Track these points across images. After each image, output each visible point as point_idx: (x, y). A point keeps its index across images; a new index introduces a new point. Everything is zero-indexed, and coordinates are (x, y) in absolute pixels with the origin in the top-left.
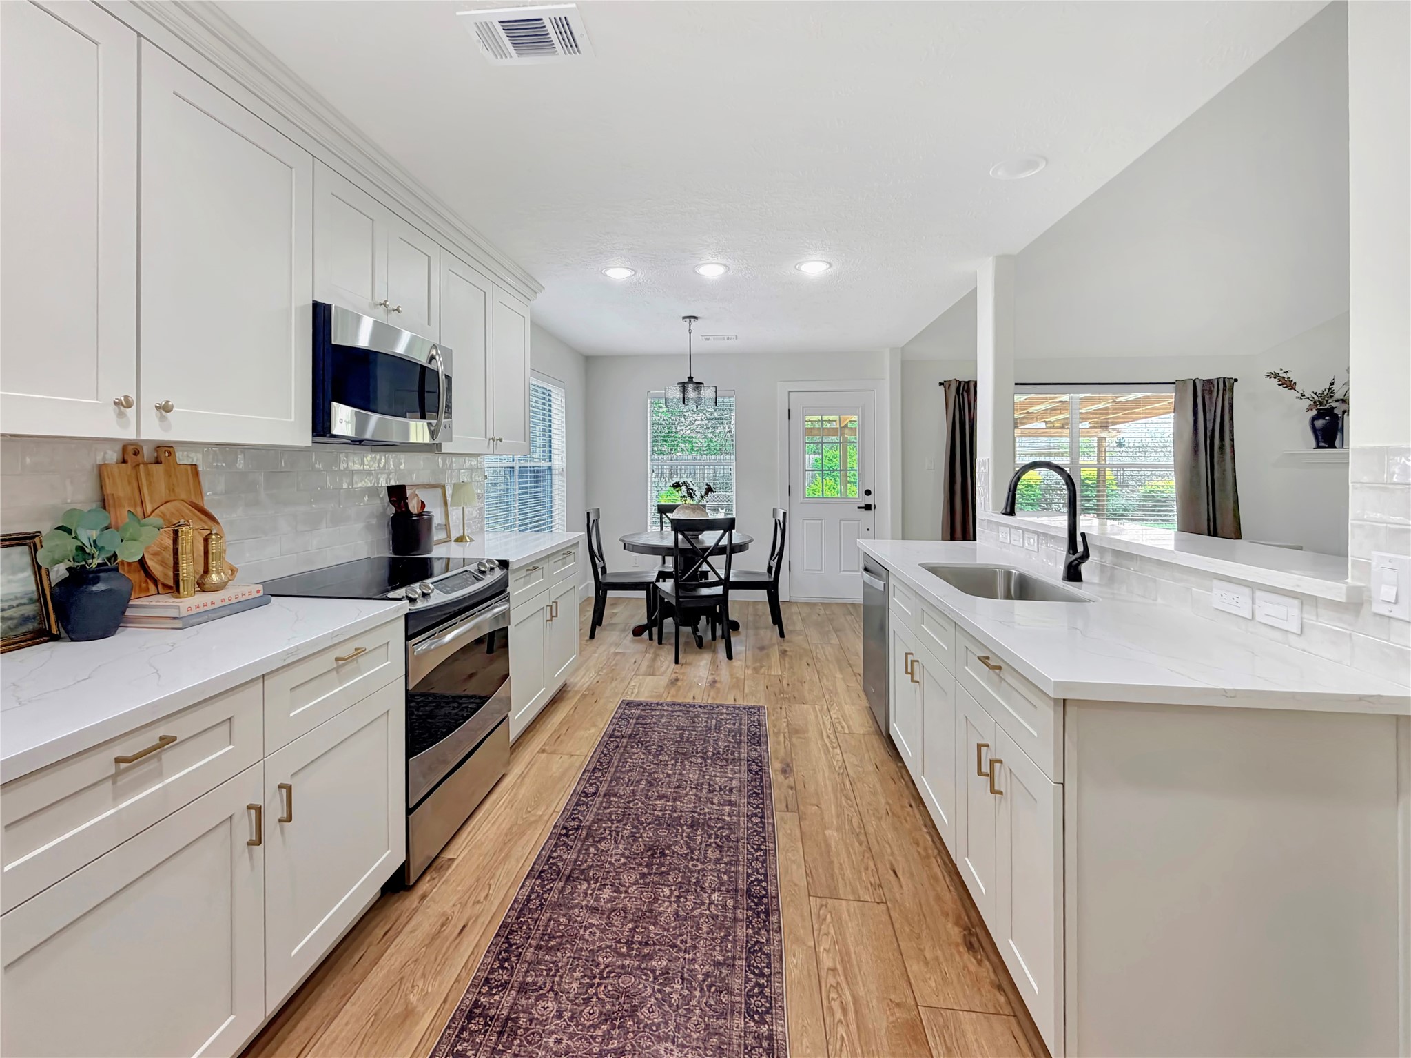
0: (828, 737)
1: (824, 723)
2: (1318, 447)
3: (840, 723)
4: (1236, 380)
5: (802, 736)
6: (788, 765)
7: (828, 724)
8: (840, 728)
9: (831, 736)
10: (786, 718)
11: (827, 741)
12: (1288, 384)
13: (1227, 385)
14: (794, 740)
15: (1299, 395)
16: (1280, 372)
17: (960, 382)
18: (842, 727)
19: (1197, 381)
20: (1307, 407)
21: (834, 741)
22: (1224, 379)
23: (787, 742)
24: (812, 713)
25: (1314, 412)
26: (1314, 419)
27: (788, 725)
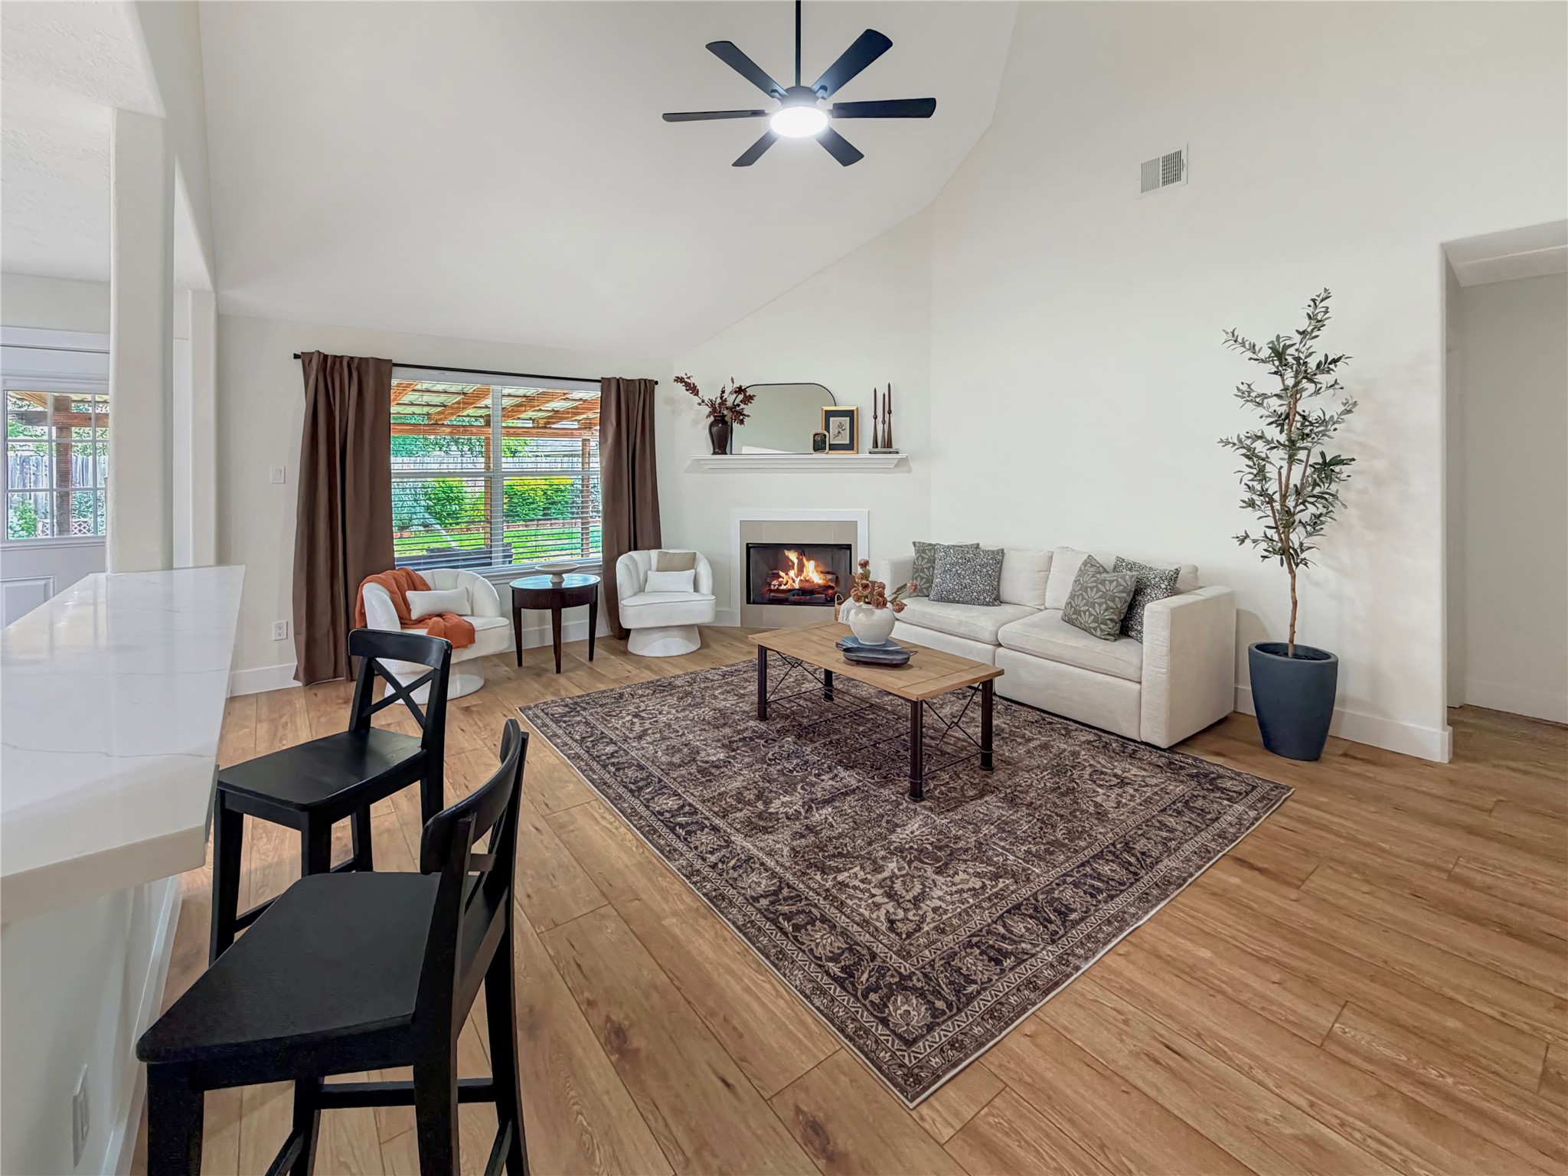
2: (715, 453)
4: (656, 383)
12: (693, 389)
13: (647, 387)
15: (700, 401)
16: (685, 377)
17: (326, 357)
19: (621, 382)
20: (707, 413)
22: (645, 380)
25: (712, 419)
26: (711, 426)
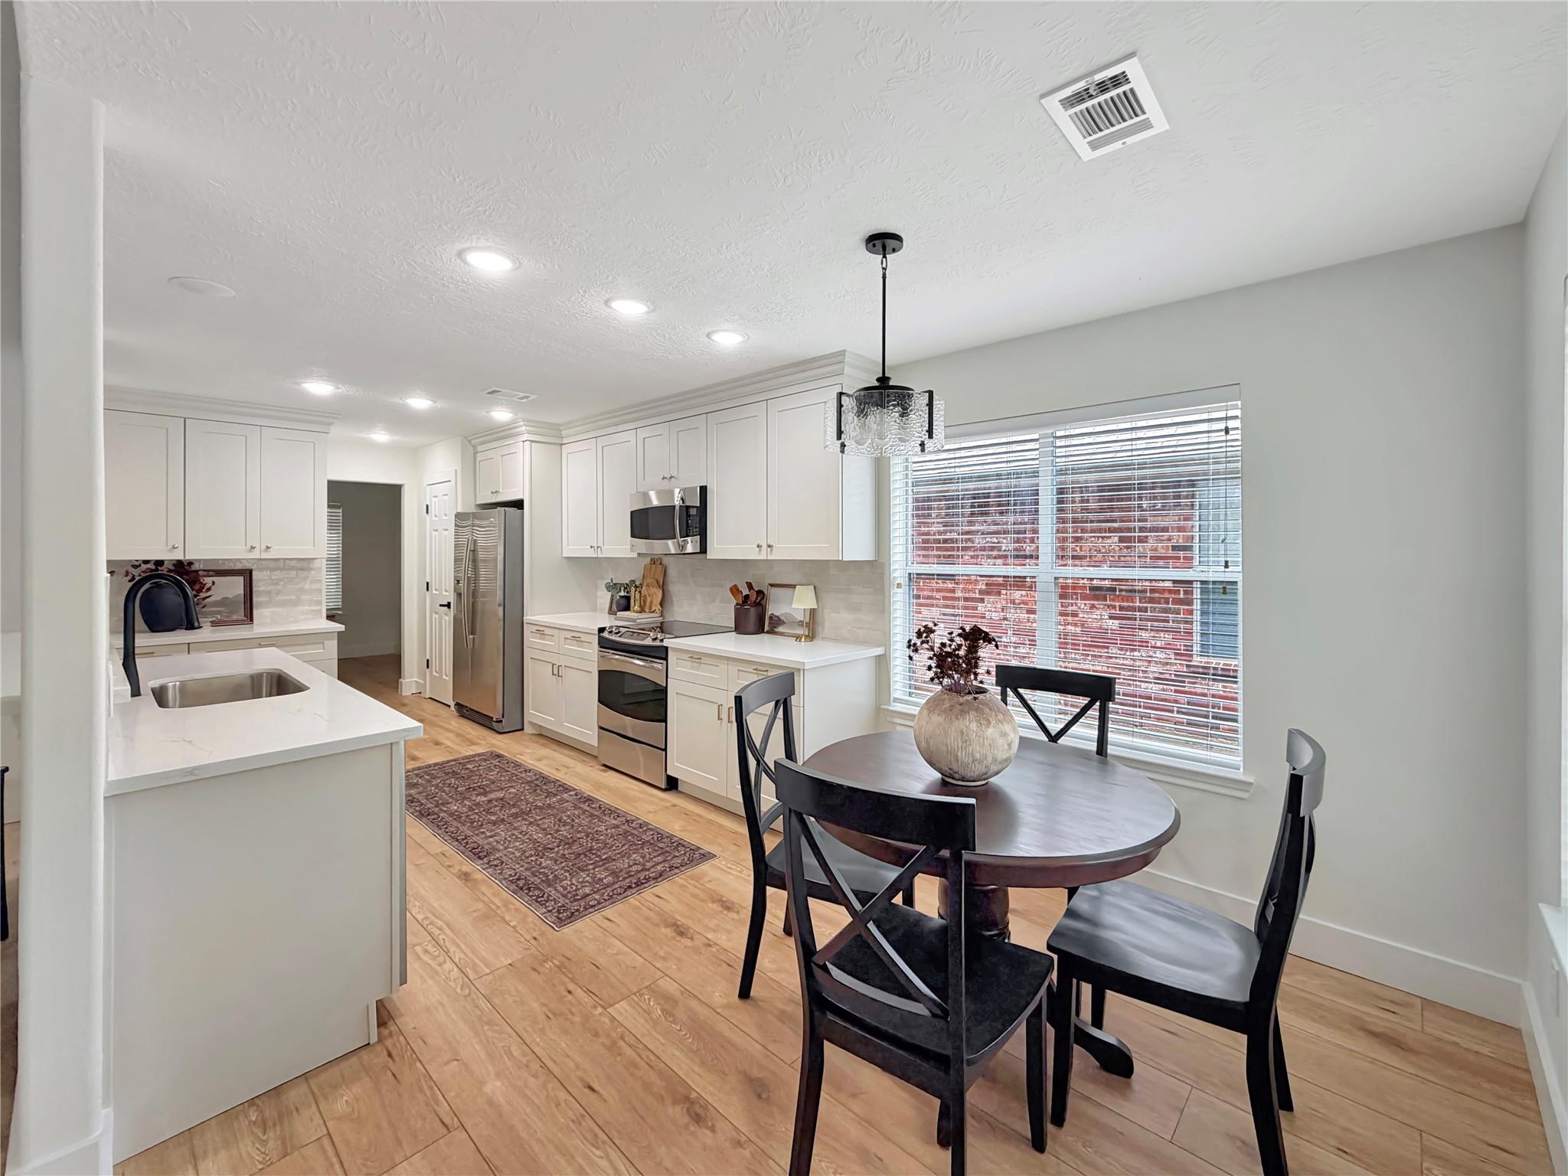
0: (440, 929)
1: (458, 946)
3: (434, 958)
5: (475, 914)
6: (466, 880)
7: (452, 949)
8: (430, 948)
9: (438, 932)
10: (514, 927)
11: (440, 923)
14: (480, 905)
18: (426, 951)
21: (429, 927)
23: (486, 899)
24: (484, 954)
27: (503, 919)
